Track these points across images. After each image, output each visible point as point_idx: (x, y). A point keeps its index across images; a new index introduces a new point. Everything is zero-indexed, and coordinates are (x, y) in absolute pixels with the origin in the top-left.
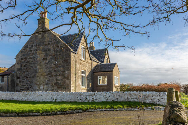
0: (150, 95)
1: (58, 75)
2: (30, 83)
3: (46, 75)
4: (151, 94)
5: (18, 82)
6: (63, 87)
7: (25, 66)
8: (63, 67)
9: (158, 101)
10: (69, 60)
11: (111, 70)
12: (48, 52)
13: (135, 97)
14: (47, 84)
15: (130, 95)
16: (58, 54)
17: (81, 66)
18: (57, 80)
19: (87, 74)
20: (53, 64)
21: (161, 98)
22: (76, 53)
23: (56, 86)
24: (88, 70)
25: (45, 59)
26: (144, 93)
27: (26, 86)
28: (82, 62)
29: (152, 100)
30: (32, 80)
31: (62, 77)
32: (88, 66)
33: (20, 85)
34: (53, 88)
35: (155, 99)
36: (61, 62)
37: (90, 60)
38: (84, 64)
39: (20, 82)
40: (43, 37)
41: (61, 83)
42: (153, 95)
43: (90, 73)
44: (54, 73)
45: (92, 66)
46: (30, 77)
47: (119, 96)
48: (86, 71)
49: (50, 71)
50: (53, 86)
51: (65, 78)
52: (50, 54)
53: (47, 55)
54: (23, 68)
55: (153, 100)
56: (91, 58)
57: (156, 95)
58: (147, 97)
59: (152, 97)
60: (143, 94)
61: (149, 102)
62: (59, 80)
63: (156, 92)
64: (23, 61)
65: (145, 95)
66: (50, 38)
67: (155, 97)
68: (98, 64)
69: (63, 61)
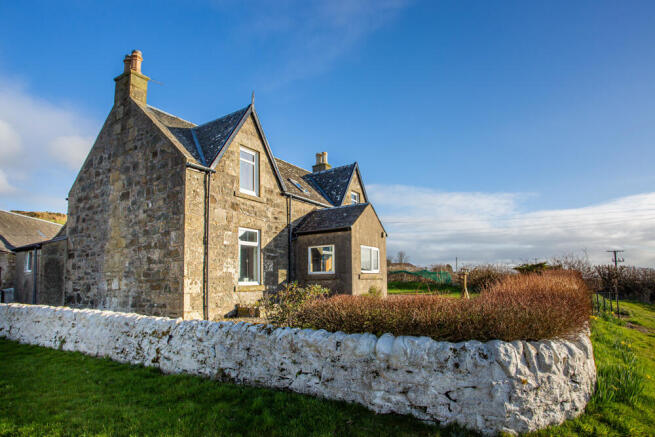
0: (394, 362)
1: (153, 244)
2: (93, 271)
3: (127, 247)
4: (403, 359)
5: (70, 268)
6: (163, 285)
7: (84, 220)
8: (165, 217)
9: (446, 400)
10: (180, 195)
11: (347, 226)
12: (132, 173)
13: (316, 365)
14: (128, 274)
15: (294, 352)
16: (155, 176)
17: (234, 213)
18: (150, 261)
19: (267, 240)
20: (141, 211)
21: (462, 383)
22: (207, 172)
23: (147, 281)
24: (269, 226)
25: (125, 196)
26: (364, 343)
27: (85, 281)
28: (242, 200)
29: (405, 392)
30: (97, 262)
31: (163, 252)
32: (269, 215)
33: (73, 277)
34: (141, 287)
35: (426, 386)
36: (161, 203)
37: (283, 194)
38: (253, 207)
39: (74, 267)
40: (123, 128)
41: (158, 271)
42: (415, 364)
43: (280, 235)
44: (142, 240)
45: (289, 215)
46: (93, 254)
47: (248, 349)
48: (260, 231)
49: (135, 235)
50: (140, 282)
51: (169, 254)
52: (137, 179)
53: (130, 184)
54: (80, 227)
55: (412, 395)
56: (285, 189)
57: (435, 366)
58: (376, 374)
59: (408, 376)
60: (357, 352)
61: (387, 407)
62: (155, 262)
63: (437, 339)
64: (82, 205)
65: (368, 361)
66: (138, 131)
67: (424, 373)
68: (318, 208)
69: (165, 200)
